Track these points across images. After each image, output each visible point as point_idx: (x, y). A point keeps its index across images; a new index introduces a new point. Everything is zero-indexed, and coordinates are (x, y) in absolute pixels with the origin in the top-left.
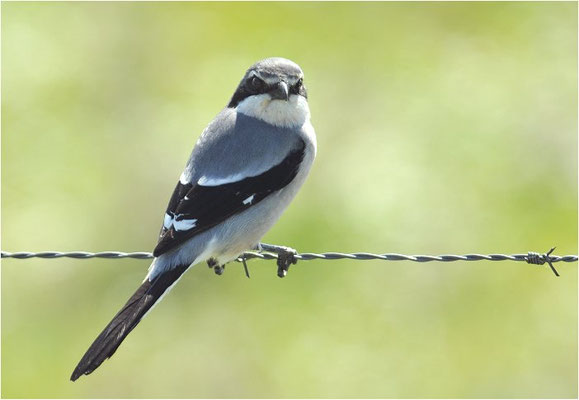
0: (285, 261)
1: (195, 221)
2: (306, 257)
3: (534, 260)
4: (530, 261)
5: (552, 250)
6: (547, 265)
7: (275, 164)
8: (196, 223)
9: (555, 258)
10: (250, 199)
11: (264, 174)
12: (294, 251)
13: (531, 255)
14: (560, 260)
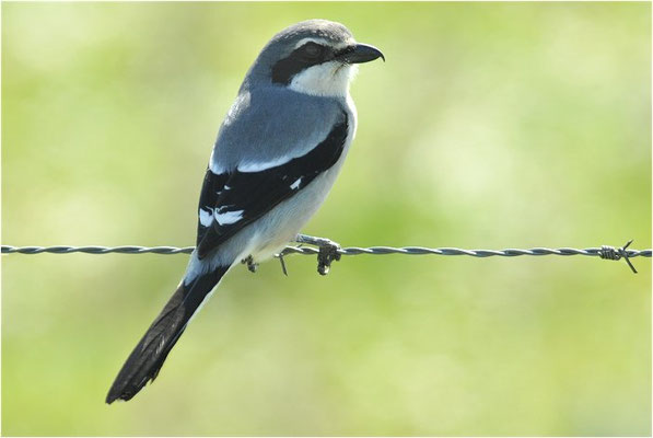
0: (327, 255)
1: (241, 212)
2: (351, 252)
3: (608, 255)
4: (603, 257)
5: (629, 244)
6: (623, 259)
7: (321, 141)
8: (243, 214)
9: (632, 253)
10: (297, 184)
11: (309, 153)
12: (337, 245)
13: (605, 250)
14: (638, 254)
